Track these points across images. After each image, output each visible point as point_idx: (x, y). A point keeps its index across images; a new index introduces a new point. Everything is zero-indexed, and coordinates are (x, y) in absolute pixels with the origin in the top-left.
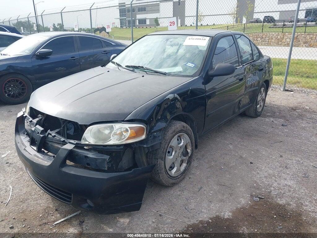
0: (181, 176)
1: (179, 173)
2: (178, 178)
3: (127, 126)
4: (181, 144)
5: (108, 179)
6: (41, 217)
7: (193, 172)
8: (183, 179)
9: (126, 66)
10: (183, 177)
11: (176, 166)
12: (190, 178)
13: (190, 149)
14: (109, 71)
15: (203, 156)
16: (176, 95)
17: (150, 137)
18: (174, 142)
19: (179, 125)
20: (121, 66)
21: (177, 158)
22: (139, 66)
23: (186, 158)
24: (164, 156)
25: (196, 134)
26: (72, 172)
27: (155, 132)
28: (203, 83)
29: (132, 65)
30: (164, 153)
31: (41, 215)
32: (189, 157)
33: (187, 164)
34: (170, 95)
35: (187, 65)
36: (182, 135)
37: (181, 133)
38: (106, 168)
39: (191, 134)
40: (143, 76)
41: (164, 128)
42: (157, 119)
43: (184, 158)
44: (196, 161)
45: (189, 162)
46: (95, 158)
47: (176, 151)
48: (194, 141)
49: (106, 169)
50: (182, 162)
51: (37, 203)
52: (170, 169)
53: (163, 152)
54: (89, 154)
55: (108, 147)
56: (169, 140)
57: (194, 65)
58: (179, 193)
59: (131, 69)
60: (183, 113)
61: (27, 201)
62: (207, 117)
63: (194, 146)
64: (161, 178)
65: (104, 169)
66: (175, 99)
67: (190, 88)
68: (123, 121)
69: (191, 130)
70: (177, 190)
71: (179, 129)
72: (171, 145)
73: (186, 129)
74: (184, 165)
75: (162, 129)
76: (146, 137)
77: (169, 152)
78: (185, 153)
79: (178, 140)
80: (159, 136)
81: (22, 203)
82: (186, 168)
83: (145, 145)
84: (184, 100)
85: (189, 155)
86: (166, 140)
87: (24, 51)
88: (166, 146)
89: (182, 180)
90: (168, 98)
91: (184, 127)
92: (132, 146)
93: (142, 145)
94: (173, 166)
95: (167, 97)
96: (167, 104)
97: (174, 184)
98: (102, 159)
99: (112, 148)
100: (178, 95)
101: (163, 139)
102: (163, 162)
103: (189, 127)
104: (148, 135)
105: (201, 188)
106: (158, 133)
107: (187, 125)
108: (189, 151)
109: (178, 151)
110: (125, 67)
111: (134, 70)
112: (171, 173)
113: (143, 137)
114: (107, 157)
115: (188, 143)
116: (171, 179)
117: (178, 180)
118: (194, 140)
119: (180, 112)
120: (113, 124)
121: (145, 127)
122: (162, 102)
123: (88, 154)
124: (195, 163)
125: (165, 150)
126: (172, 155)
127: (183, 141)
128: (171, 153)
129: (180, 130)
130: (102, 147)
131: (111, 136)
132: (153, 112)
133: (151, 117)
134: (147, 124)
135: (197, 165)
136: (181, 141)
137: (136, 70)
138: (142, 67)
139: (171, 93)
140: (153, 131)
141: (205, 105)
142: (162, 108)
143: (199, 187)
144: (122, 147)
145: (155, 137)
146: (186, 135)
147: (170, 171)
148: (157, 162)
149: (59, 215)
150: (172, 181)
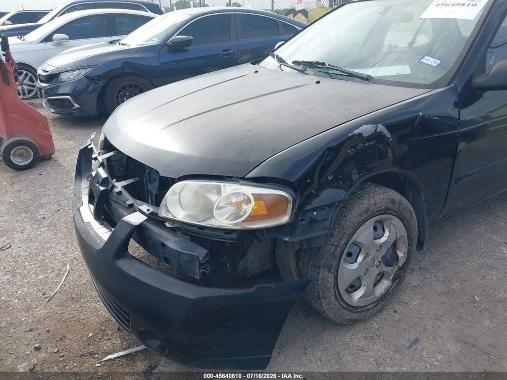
0: (375, 306)
1: (371, 299)
2: (368, 310)
3: (250, 190)
4: (383, 240)
5: (195, 301)
6: (89, 338)
7: (405, 298)
8: (381, 311)
9: (293, 62)
10: (378, 308)
11: (364, 285)
12: (395, 312)
13: (405, 250)
14: (257, 72)
15: (436, 263)
16: (381, 128)
17: (302, 220)
18: (364, 234)
19: (381, 196)
20: (284, 62)
21: (369, 268)
22: (317, 63)
23: (391, 271)
24: (334, 263)
25: (423, 217)
26: (133, 273)
27: (314, 209)
28: (456, 105)
29: (305, 60)
30: (336, 256)
31: (91, 334)
32: (400, 269)
33: (393, 281)
34: (365, 127)
35: (422, 60)
36: (386, 220)
37: (385, 216)
38: (197, 275)
39: (411, 218)
40: (318, 82)
41: (340, 202)
42: (323, 181)
43: (387, 269)
44: (417, 274)
45: (398, 279)
46: (177, 251)
47: (368, 254)
48: (415, 234)
49: (198, 277)
50: (381, 276)
51: (95, 308)
52: (350, 290)
53: (333, 254)
54: (169, 239)
55: (208, 232)
56: (350, 230)
57: (439, 62)
58: (363, 343)
59: (301, 68)
60: (396, 170)
61: (82, 300)
62: (455, 183)
63: (415, 246)
64: (325, 308)
65: (193, 276)
66: (377, 137)
67: (421, 114)
68: (242, 179)
69: (410, 211)
70: (360, 335)
71: (381, 205)
72: (354, 241)
73: (399, 208)
74: (385, 284)
75: (334, 203)
76: (290, 218)
77: (349, 254)
78: (390, 259)
79: (375, 229)
80: (324, 220)
81: (72, 302)
82: (388, 291)
83: (286, 236)
84: (401, 140)
85: (401, 264)
86: (344, 229)
87: (151, 39)
88: (343, 242)
89: (375, 314)
90: (360, 134)
91: (393, 202)
92: (259, 235)
93: (280, 237)
94: (357, 284)
95: (356, 132)
96: (355, 147)
97: (353, 322)
98: (190, 254)
99: (214, 233)
100: (388, 127)
101: (337, 226)
102: (331, 275)
103: (406, 203)
104: (296, 215)
105: (417, 341)
106: (322, 212)
107: (403, 199)
108: (401, 254)
109: (373, 253)
110: (291, 64)
111: (306, 70)
112: (351, 298)
113: (285, 219)
114: (201, 252)
115: (401, 237)
116: (348, 310)
117: (367, 314)
118: (417, 232)
119: (387, 167)
120: (222, 184)
121: (291, 198)
122: (343, 143)
123: (167, 239)
124: (412, 279)
125: (339, 250)
126: (356, 261)
127: (387, 234)
128: (354, 256)
129: (382, 207)
130: (195, 229)
131: (214, 209)
132: (316, 165)
133: (309, 174)
134: (295, 191)
135: (416, 284)
136: (384, 232)
137: (309, 70)
138: (323, 64)
139: (368, 122)
140: (308, 207)
141: (454, 154)
142: (341, 157)
143: (413, 338)
144: (234, 236)
145: (313, 221)
146: (396, 221)
147: (350, 293)
148: (318, 273)
149: (119, 341)
150: (349, 315)
